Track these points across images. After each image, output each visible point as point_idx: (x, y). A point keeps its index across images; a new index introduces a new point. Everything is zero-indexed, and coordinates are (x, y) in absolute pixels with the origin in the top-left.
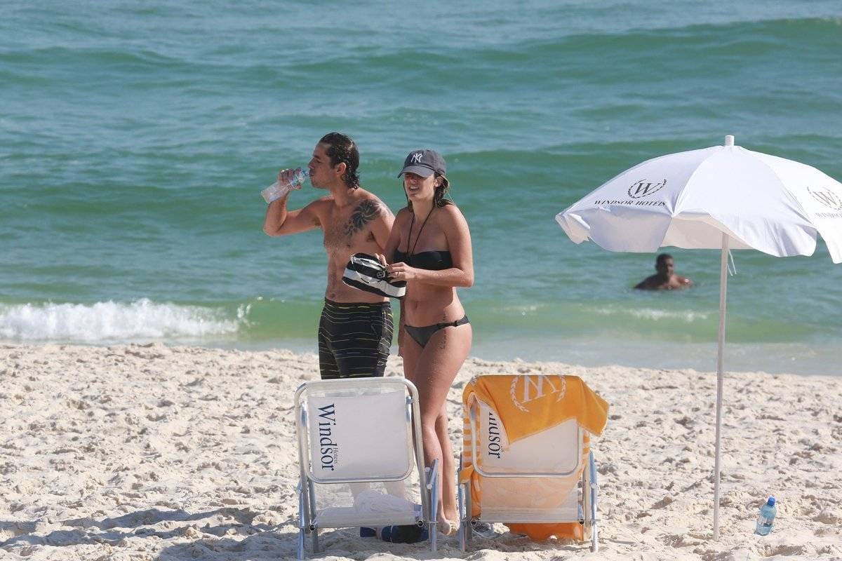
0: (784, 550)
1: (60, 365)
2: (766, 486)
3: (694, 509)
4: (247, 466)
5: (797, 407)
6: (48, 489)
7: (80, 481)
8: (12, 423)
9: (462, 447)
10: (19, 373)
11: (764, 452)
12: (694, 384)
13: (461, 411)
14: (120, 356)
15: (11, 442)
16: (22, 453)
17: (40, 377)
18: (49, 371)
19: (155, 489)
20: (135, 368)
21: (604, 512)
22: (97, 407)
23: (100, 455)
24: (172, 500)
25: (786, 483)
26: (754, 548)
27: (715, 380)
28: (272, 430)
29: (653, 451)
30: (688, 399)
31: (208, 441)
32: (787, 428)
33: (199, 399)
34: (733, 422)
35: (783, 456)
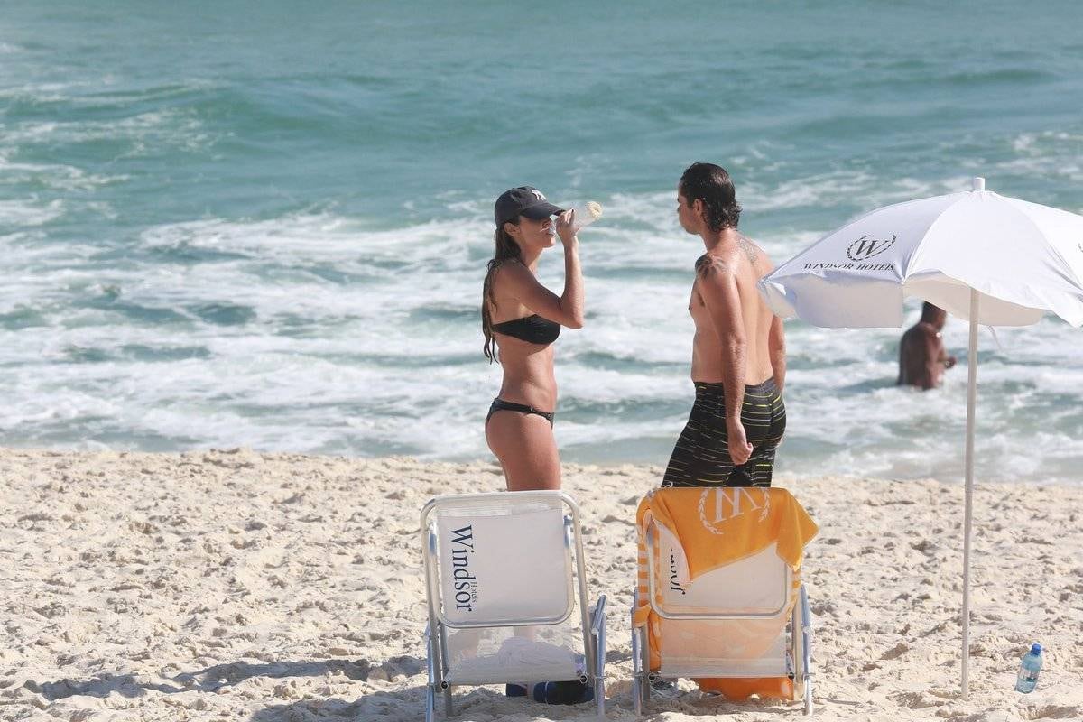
0: (1052, 711)
1: (118, 477)
2: (1029, 629)
3: (936, 658)
4: (361, 606)
5: (1069, 528)
6: (106, 636)
7: (147, 626)
8: (58, 552)
9: (637, 580)
10: (67, 487)
11: (1027, 585)
12: (935, 498)
13: (635, 534)
14: (196, 465)
15: (58, 576)
16: (72, 590)
17: (94, 492)
18: (106, 484)
19: (242, 636)
20: (216, 481)
21: (820, 664)
22: (168, 531)
23: (171, 592)
24: (264, 649)
25: (1054, 626)
26: (1015, 711)
27: (962, 493)
28: (393, 559)
29: (884, 585)
30: (928, 517)
31: (310, 574)
32: (1056, 553)
33: (299, 520)
34: (985, 547)
35: (1051, 591)
